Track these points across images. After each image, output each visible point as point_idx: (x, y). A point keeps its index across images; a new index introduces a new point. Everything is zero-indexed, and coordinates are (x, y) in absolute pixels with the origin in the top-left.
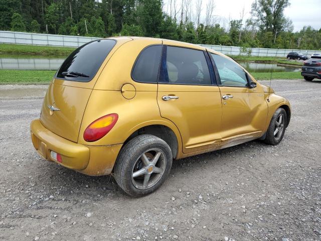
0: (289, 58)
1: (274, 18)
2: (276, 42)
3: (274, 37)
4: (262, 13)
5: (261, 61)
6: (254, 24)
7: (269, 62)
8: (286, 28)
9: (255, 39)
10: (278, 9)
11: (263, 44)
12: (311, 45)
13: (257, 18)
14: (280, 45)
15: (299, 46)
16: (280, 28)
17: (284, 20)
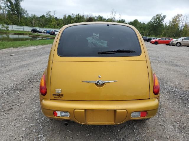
0: (33, 32)
1: (16, 7)
2: (21, 22)
3: (18, 18)
4: (7, 3)
5: (18, 33)
6: (4, 9)
7: (23, 34)
8: (24, 14)
9: (7, 19)
10: (17, 2)
11: (13, 23)
12: (39, 25)
13: (4, 6)
14: (23, 24)
15: (34, 25)
16: (21, 14)
17: (22, 9)
